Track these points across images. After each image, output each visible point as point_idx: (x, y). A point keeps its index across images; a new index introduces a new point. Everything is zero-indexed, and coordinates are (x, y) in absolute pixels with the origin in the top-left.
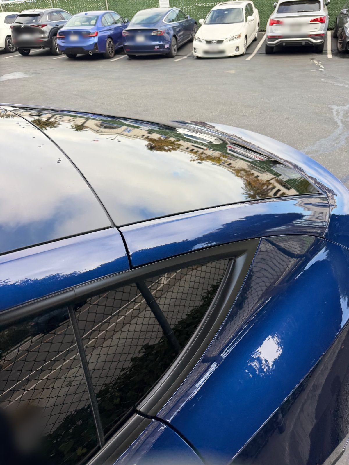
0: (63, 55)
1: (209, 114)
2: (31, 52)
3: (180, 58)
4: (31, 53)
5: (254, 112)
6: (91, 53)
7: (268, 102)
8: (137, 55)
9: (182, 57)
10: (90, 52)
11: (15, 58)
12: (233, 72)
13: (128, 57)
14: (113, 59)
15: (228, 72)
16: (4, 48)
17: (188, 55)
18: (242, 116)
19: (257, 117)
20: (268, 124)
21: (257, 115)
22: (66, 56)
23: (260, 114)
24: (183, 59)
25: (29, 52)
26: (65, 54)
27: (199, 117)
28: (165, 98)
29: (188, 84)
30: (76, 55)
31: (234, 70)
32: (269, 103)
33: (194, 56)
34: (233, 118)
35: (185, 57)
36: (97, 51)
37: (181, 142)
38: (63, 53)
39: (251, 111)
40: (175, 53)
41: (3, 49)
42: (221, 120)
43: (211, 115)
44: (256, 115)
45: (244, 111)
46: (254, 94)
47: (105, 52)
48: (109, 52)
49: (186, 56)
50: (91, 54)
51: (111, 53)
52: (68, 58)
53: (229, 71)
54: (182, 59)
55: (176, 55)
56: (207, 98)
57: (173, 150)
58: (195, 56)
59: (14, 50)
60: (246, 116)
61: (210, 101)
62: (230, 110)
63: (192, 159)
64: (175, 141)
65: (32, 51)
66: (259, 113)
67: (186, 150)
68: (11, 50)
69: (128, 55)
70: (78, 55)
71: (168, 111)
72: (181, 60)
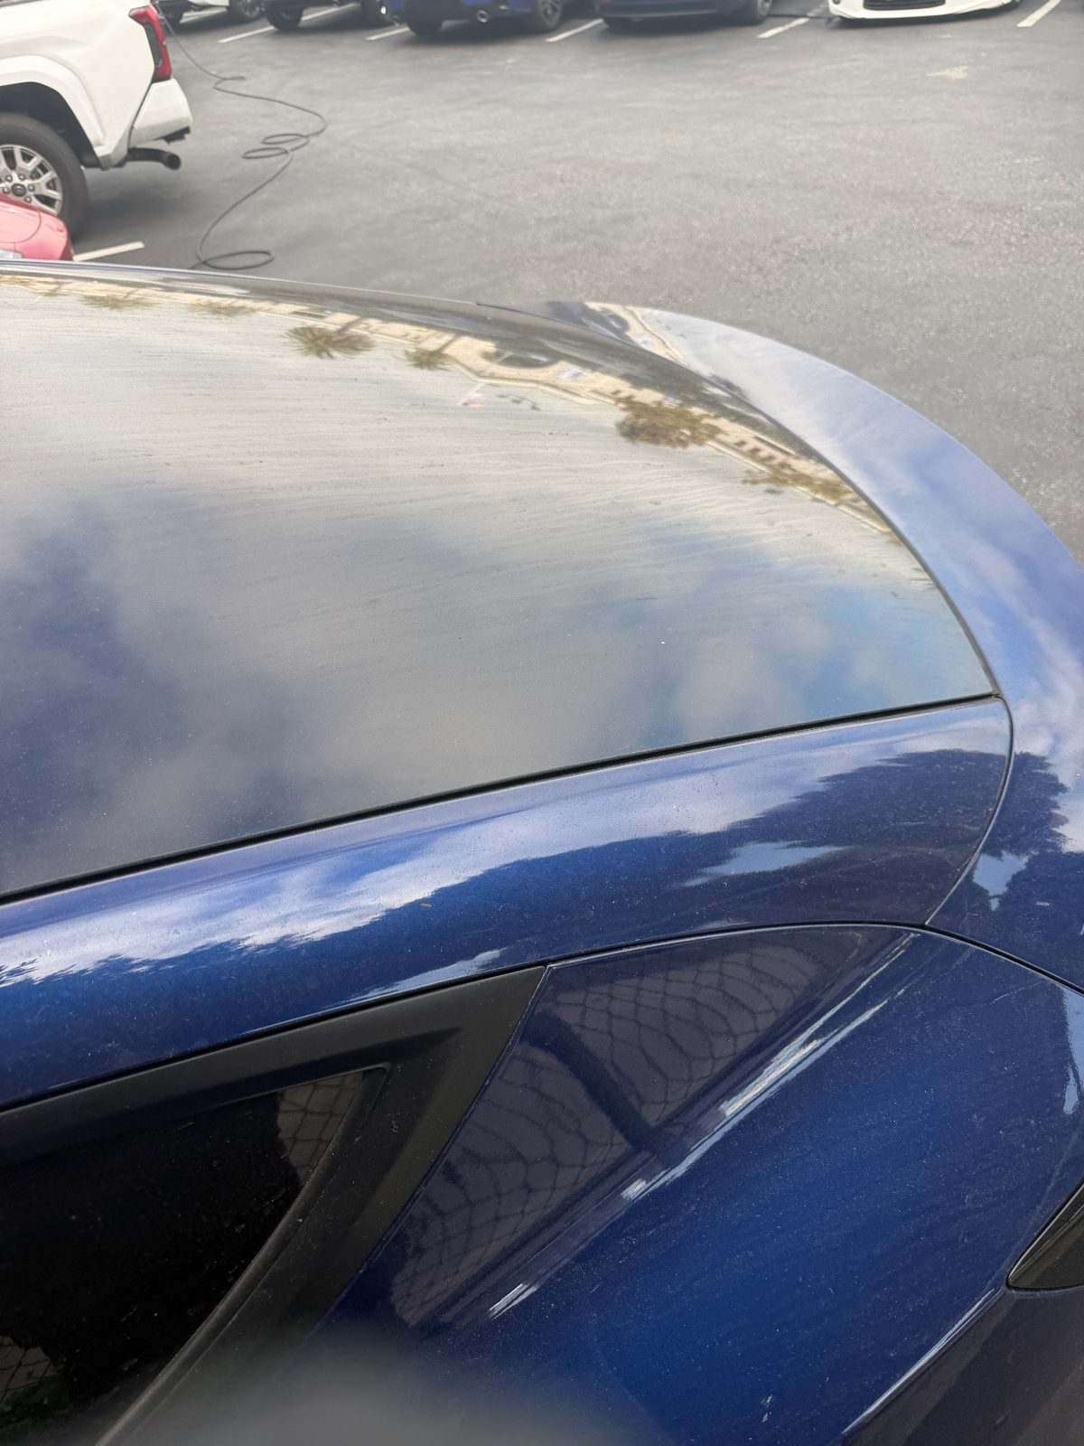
0: (397, 25)
1: (836, 235)
2: (304, 18)
3: (782, 25)
4: (306, 21)
5: (1006, 228)
6: (483, 16)
7: (1068, 189)
8: (636, 17)
9: (790, 22)
10: (483, 12)
11: (254, 41)
12: (958, 73)
13: (606, 26)
14: (553, 36)
15: (939, 74)
16: (227, 7)
17: (811, 14)
18: (954, 244)
19: (1013, 249)
20: (1045, 277)
21: (1013, 239)
22: (405, 29)
23: (1026, 236)
24: (791, 29)
25: (298, 20)
26: (401, 22)
27: (798, 245)
28: (695, 176)
29: (788, 122)
30: (440, 24)
31: (964, 68)
32: (1068, 196)
33: (831, 14)
34: (918, 252)
35: (802, 21)
36: (503, 7)
37: (722, 423)
38: (397, 20)
39: (993, 224)
40: (763, 7)
41: (224, 10)
42: (876, 258)
43: (842, 239)
44: (1009, 243)
45: (968, 226)
46: (1018, 161)
47: (528, 10)
48: (545, 11)
49: (804, 16)
50: (484, 20)
51: (549, 12)
52: (412, 34)
53: (947, 73)
54: (787, 27)
55: (770, 15)
56: (844, 176)
57: (695, 442)
58: (836, 16)
59: (254, 14)
60: (972, 243)
61: (852, 185)
62: (917, 220)
63: (750, 479)
64: (703, 416)
65: (308, 14)
66: (1022, 233)
67: (737, 447)
68: (248, 13)
69: (607, 20)
70: (447, 24)
71: (696, 223)
72: (784, 32)
